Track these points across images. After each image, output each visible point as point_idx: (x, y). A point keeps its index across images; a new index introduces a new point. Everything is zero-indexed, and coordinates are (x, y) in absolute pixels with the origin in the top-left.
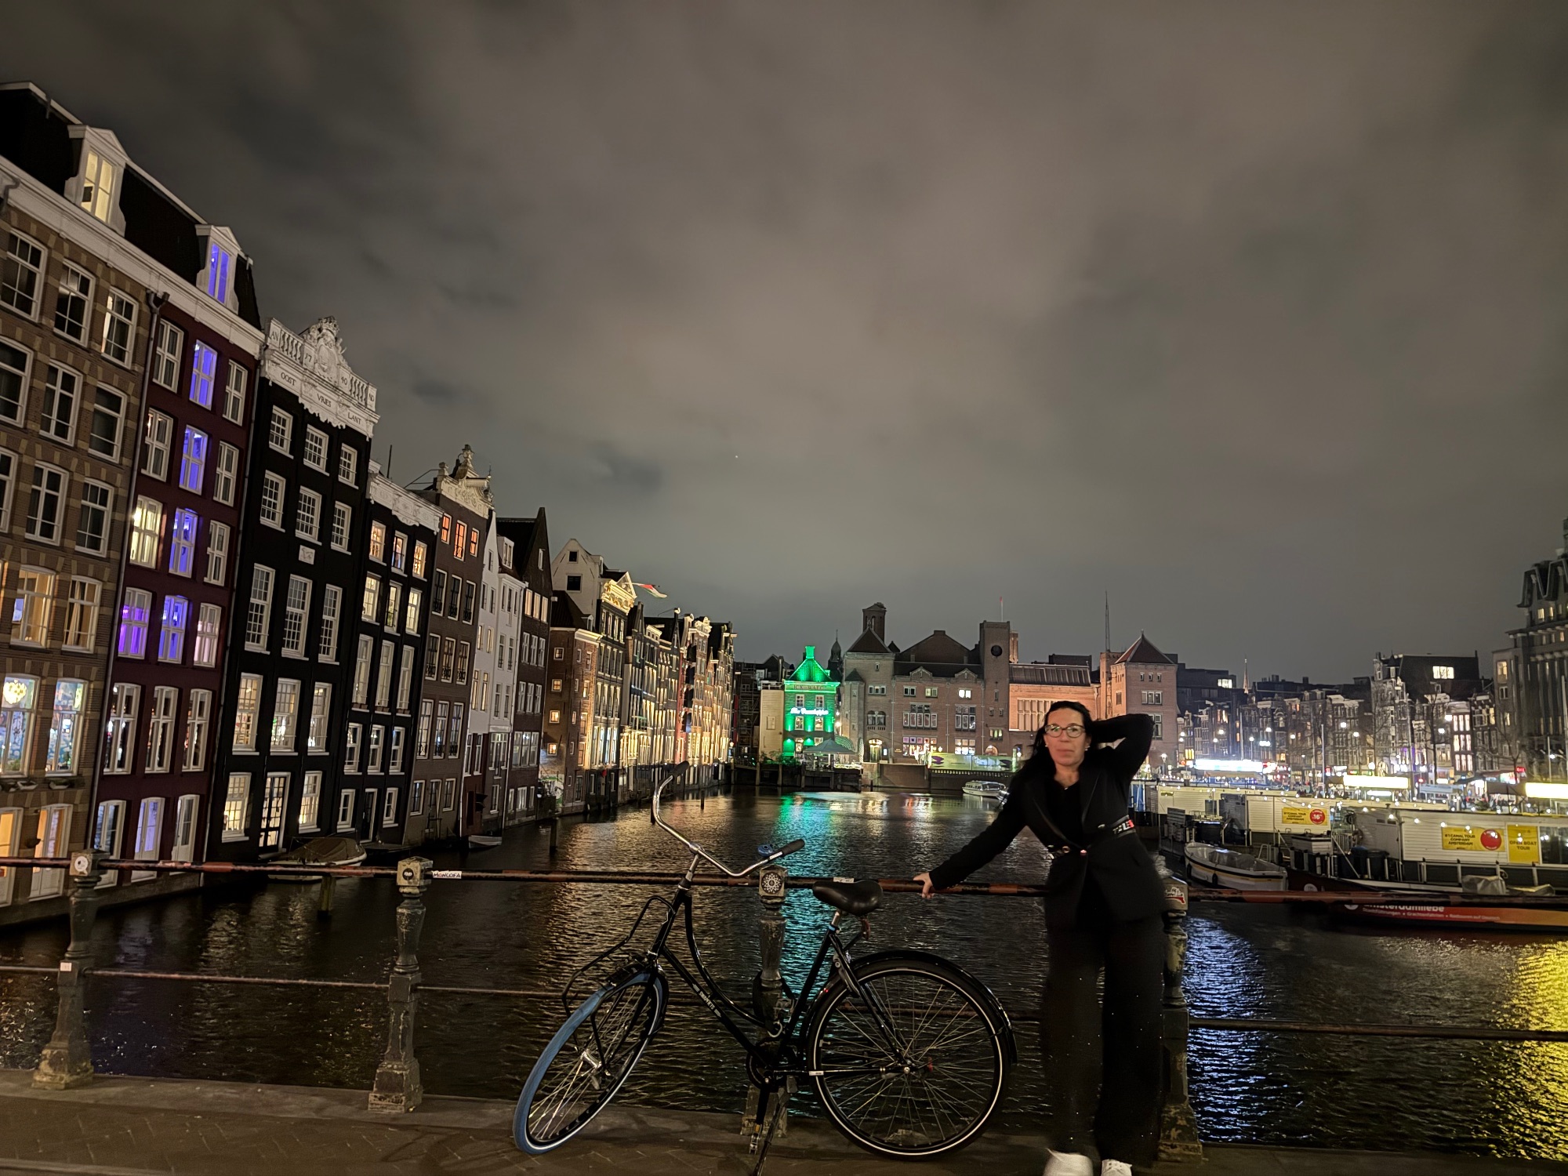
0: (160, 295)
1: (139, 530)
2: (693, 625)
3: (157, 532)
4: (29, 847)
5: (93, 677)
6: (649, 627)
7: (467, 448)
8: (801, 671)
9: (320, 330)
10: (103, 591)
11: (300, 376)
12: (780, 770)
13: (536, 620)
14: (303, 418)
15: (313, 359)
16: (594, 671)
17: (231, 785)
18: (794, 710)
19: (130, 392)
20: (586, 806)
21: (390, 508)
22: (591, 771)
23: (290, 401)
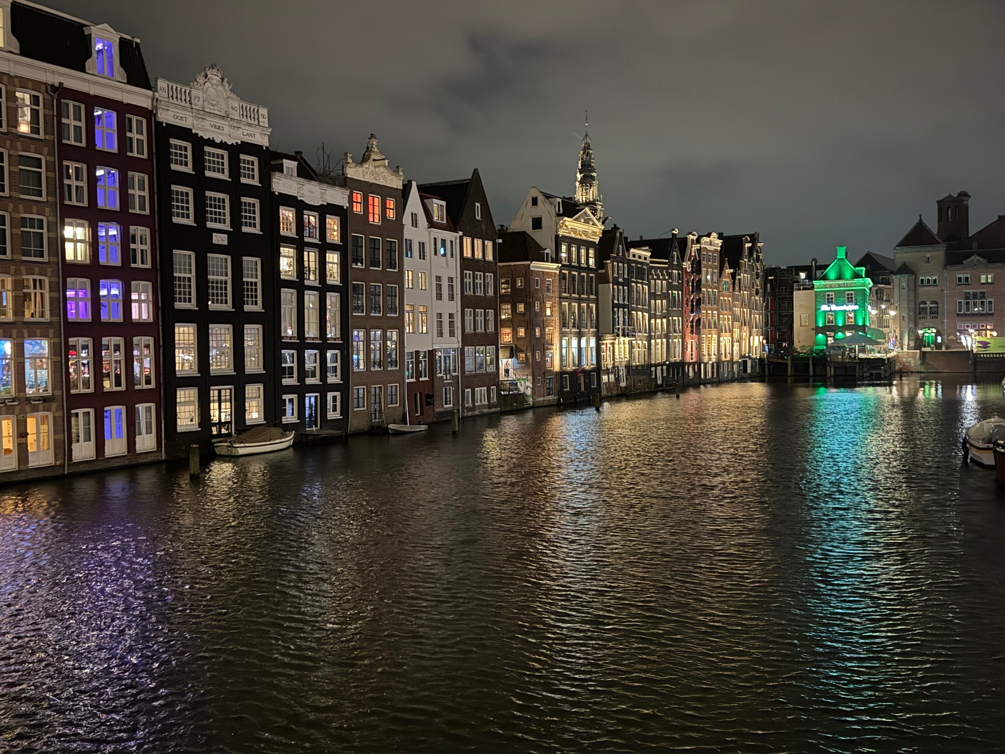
0: (57, 85)
1: (70, 240)
2: (698, 241)
3: (87, 240)
4: (23, 437)
5: (51, 335)
6: (632, 251)
7: (372, 136)
8: (832, 272)
9: (206, 76)
10: (50, 282)
11: (191, 114)
12: (811, 362)
13: (478, 261)
14: (199, 143)
15: (201, 99)
16: (557, 294)
17: (178, 396)
18: (824, 308)
19: (46, 154)
20: (559, 399)
21: (296, 195)
22: (562, 373)
23: (185, 133)
